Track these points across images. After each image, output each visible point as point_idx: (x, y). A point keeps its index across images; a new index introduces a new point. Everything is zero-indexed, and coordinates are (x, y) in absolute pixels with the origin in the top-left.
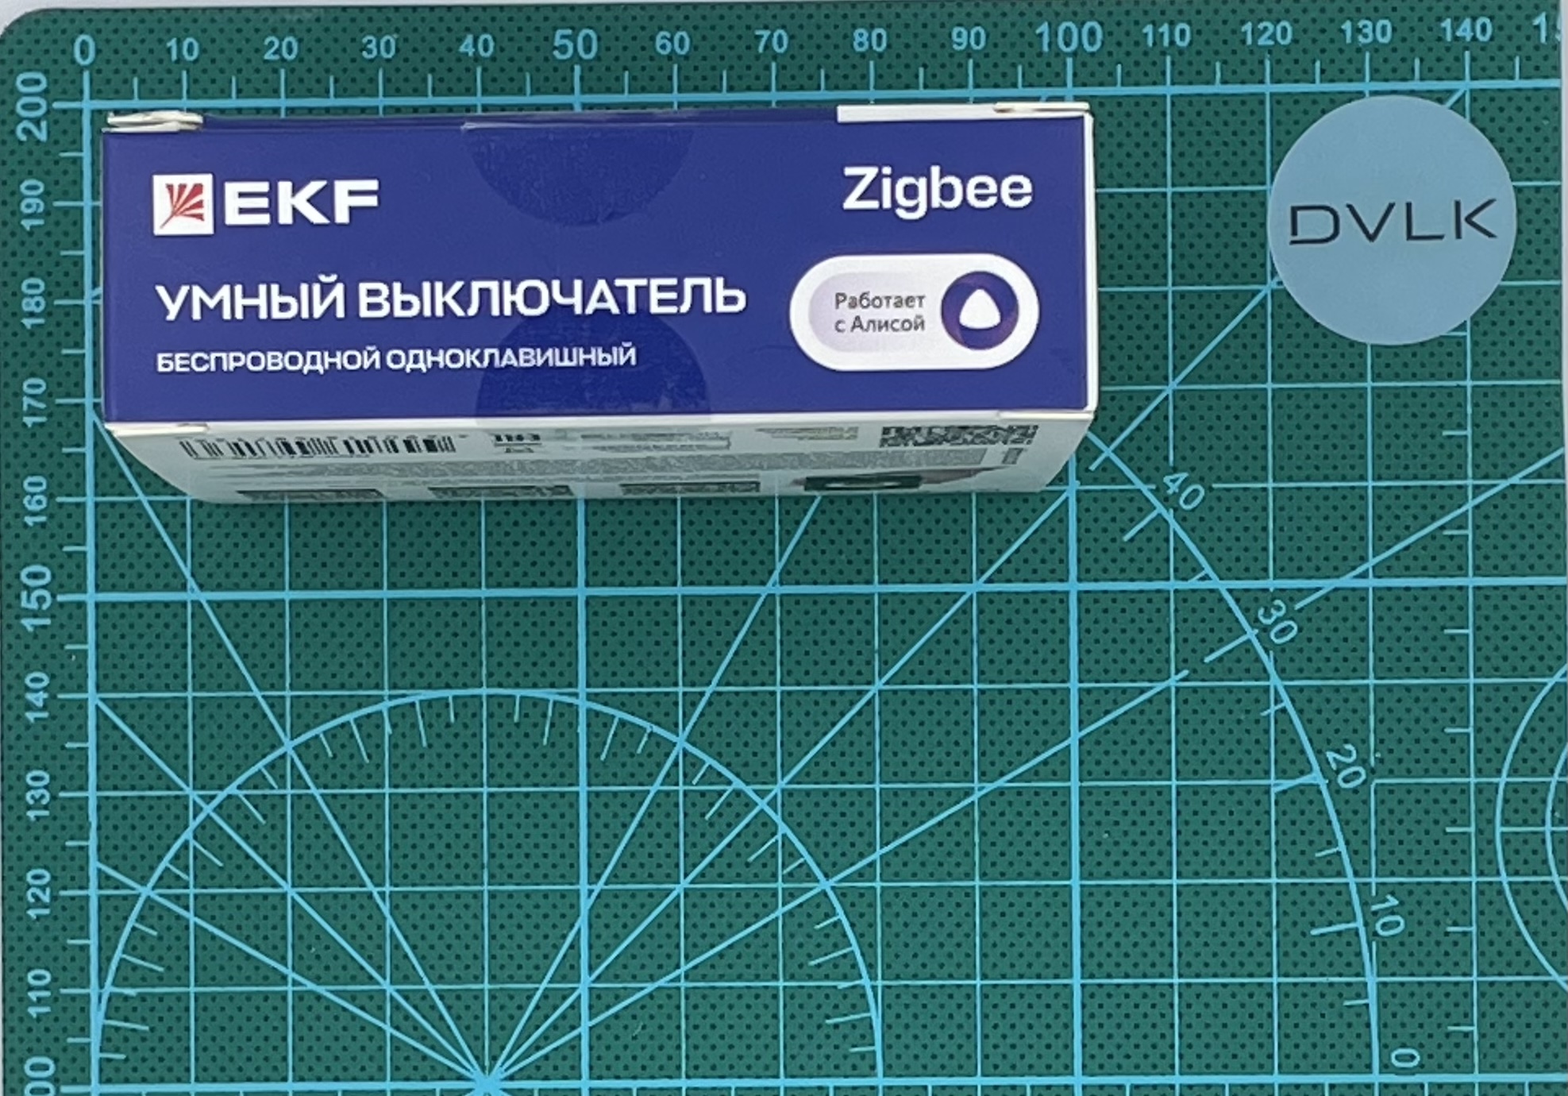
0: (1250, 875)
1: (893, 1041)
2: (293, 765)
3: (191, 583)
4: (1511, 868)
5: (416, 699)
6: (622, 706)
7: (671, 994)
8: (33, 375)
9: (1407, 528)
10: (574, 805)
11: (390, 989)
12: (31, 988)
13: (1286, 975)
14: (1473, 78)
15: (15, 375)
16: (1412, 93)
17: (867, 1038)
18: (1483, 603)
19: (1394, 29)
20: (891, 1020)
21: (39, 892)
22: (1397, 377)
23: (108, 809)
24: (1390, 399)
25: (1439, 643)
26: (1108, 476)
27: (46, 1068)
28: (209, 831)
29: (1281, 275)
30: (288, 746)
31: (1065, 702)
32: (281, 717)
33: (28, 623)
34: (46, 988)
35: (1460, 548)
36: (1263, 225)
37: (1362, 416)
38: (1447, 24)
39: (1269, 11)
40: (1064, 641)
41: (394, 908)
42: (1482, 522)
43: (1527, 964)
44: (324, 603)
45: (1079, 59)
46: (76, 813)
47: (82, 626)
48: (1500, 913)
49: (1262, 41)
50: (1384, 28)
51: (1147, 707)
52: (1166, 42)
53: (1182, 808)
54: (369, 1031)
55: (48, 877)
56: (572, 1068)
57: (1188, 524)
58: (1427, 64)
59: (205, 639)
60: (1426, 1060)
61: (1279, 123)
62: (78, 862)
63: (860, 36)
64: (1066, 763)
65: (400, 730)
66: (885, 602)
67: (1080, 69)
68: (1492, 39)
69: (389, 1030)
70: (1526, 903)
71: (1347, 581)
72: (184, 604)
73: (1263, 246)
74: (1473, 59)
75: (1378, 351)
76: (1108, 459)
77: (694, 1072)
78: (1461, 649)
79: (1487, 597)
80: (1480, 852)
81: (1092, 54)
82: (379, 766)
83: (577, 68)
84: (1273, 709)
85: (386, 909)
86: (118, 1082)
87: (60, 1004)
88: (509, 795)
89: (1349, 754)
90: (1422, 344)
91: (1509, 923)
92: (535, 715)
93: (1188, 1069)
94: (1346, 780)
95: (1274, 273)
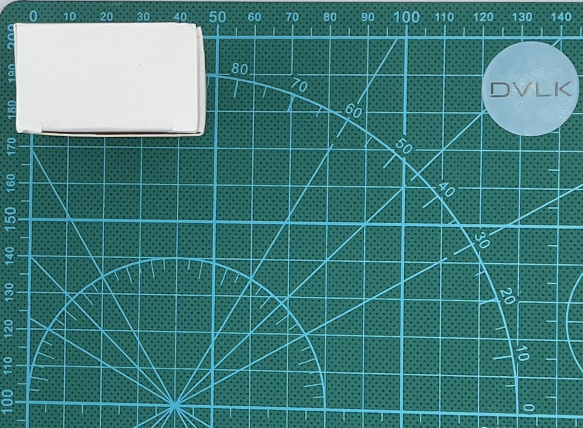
0: (469, 336)
1: (330, 395)
2: (104, 284)
3: (68, 215)
4: (572, 337)
5: (151, 260)
6: (229, 265)
7: (245, 374)
8: (11, 137)
9: (534, 206)
10: (210, 302)
11: (139, 369)
12: (4, 364)
13: (483, 375)
14: (563, 35)
15: (4, 136)
16: (540, 40)
17: (320, 393)
18: (563, 235)
19: (533, 16)
20: (330, 387)
21: (9, 328)
22: (531, 148)
23: (35, 299)
24: (529, 157)
25: (545, 250)
26: (418, 183)
27: (10, 394)
28: (72, 308)
29: (487, 109)
30: (103, 277)
31: (399, 268)
32: (100, 266)
33: (7, 228)
34: (10, 364)
35: (554, 214)
36: (480, 89)
37: (517, 163)
38: (554, 14)
39: (485, 8)
40: (399, 245)
41: (141, 338)
42: (564, 205)
43: (577, 374)
44: (117, 224)
45: (411, 25)
46: (23, 299)
47: (27, 230)
48: (567, 354)
49: (481, 20)
50: (529, 15)
51: (431, 271)
52: (444, 20)
53: (444, 310)
54: (131, 384)
55: (12, 322)
56: (207, 400)
57: (449, 202)
58: (545, 30)
59: (72, 236)
60: (537, 410)
61: (487, 51)
62: (23, 318)
63: (326, 15)
64: (399, 292)
65: (144, 272)
66: (330, 229)
67: (411, 30)
68: (571, 20)
69: (138, 384)
70: (577, 350)
71: (510, 225)
72: (65, 223)
73: (480, 97)
74: (564, 28)
75: (524, 138)
76: (418, 177)
77: (253, 403)
78: (554, 253)
79: (565, 233)
80: (560, 330)
81: (416, 24)
82: (136, 285)
83: (218, 26)
84: (480, 273)
85: (138, 339)
86: (36, 400)
87: (15, 370)
88: (186, 297)
89: (509, 291)
90: (541, 136)
91: (570, 358)
92: (196, 268)
93: (444, 409)
94: (508, 301)
95: (484, 108)
